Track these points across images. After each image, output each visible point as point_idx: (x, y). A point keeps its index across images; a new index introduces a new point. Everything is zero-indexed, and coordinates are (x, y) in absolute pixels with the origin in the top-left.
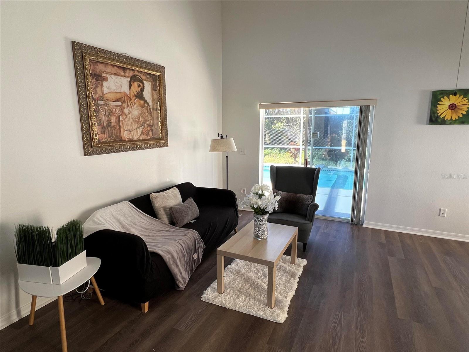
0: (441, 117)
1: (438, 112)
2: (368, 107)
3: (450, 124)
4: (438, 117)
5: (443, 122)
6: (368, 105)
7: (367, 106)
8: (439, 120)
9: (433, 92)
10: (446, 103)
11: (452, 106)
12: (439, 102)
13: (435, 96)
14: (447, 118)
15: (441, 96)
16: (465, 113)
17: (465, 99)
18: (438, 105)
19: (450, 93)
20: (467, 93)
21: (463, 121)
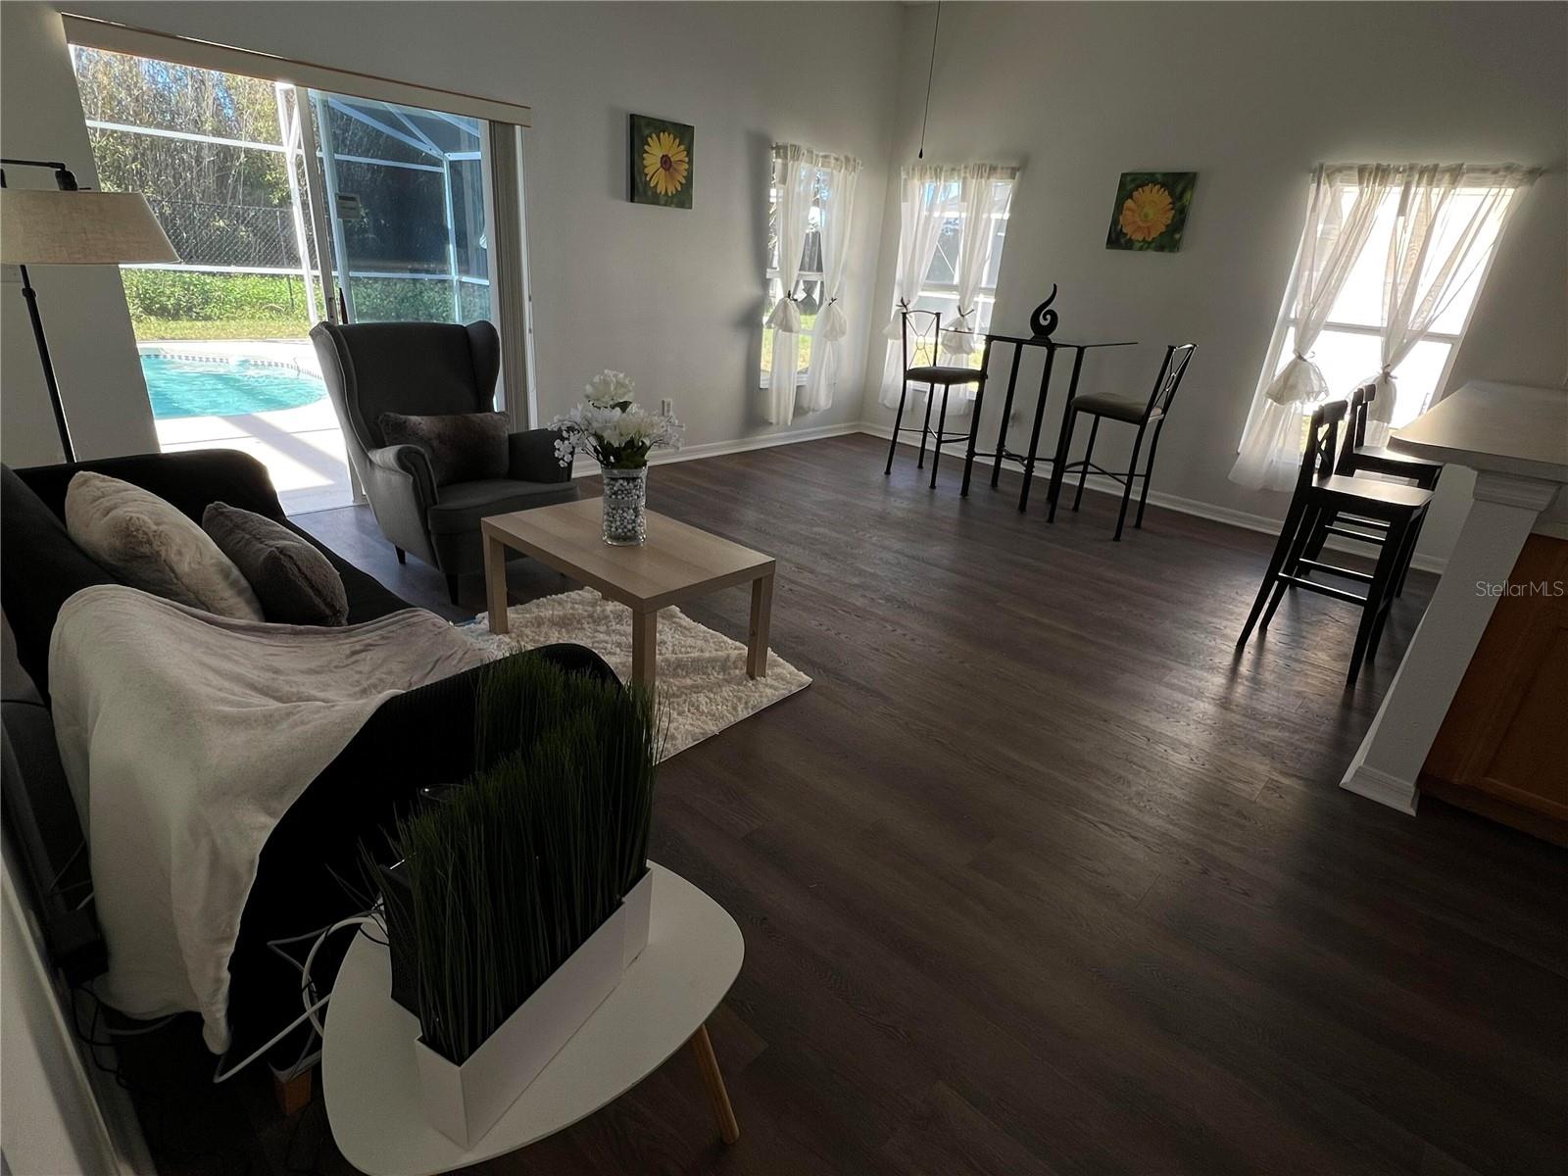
0: (651, 186)
1: (646, 170)
2: (508, 128)
3: (665, 204)
4: (645, 186)
5: (655, 199)
6: (509, 121)
7: (507, 124)
8: (649, 194)
9: (632, 116)
10: (656, 150)
11: (666, 162)
12: (646, 147)
13: (639, 129)
14: (661, 189)
15: (646, 132)
16: (684, 181)
17: (682, 147)
18: (645, 155)
19: (660, 126)
20: (684, 133)
21: (682, 199)
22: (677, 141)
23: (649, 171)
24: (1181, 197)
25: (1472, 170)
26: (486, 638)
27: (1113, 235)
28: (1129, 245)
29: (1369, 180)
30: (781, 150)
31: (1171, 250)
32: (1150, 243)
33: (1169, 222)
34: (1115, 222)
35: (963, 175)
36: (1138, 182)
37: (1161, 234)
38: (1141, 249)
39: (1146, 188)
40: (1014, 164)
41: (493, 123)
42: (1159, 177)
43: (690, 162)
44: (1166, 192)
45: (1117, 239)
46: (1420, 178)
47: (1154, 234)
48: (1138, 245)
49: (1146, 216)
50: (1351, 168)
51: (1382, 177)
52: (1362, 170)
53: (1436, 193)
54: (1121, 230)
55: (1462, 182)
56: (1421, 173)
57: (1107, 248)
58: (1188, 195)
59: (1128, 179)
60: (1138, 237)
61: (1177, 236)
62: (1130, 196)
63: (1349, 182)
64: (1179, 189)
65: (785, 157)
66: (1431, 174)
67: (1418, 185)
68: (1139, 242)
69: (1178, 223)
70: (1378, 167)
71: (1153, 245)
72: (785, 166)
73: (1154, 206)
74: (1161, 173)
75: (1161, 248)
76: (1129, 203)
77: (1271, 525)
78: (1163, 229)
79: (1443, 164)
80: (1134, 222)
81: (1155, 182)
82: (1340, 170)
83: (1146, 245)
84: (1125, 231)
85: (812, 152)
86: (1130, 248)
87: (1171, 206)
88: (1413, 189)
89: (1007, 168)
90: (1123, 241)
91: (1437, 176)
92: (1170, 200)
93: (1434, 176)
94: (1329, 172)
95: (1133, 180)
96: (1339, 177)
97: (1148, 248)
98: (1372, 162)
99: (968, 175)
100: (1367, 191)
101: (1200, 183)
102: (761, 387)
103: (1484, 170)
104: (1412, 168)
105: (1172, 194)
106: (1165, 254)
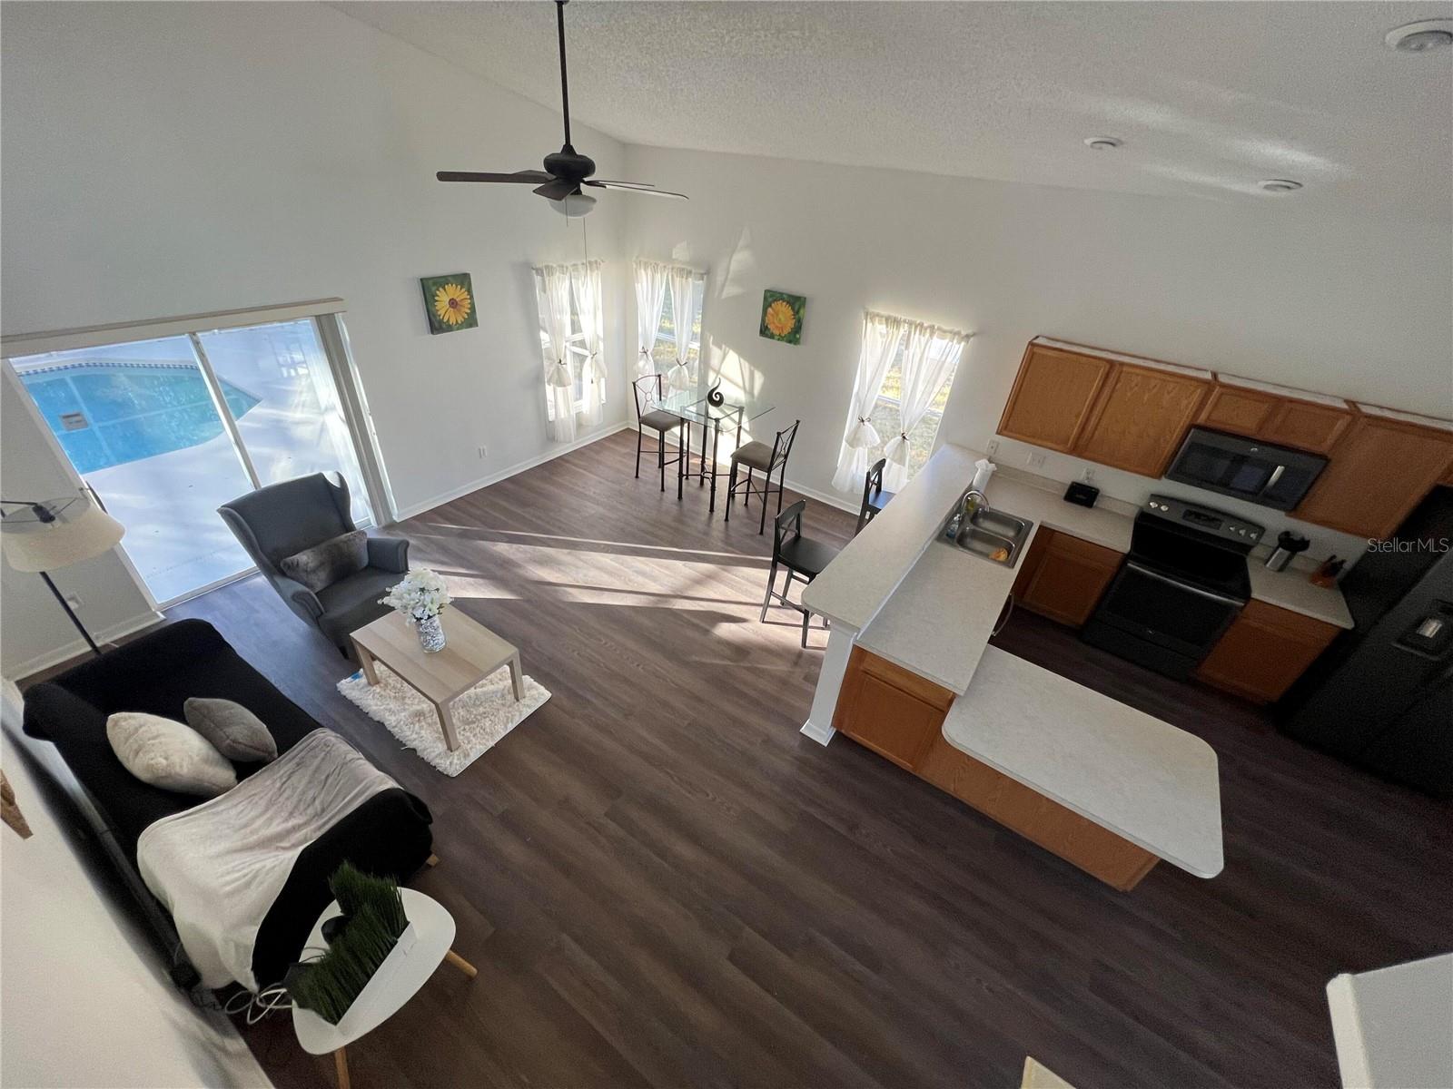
0: (445, 320)
1: (439, 313)
2: (331, 317)
3: (458, 329)
4: (441, 322)
5: (449, 328)
6: (330, 312)
7: (329, 314)
8: (444, 326)
9: (421, 280)
10: (443, 298)
11: (453, 303)
12: (436, 298)
13: (429, 287)
14: (452, 321)
15: (434, 288)
16: (469, 311)
17: (463, 290)
18: (436, 304)
19: (442, 281)
20: (463, 280)
21: (471, 321)
22: (459, 287)
23: (441, 312)
24: (798, 312)
25: (939, 329)
26: (366, 690)
27: (763, 329)
28: (772, 336)
29: (891, 326)
30: (539, 271)
31: (795, 344)
32: (783, 337)
33: (793, 326)
34: (763, 320)
35: (671, 273)
36: (774, 297)
37: (789, 333)
38: (779, 339)
39: (780, 302)
40: (702, 272)
41: (318, 318)
42: (785, 296)
43: (472, 298)
44: (790, 307)
45: (765, 331)
47: (786, 332)
48: (776, 337)
49: (780, 320)
50: (882, 316)
51: (898, 325)
52: (887, 319)
53: (923, 340)
54: (767, 326)
55: (935, 335)
57: (760, 336)
58: (802, 311)
59: (769, 294)
60: (776, 332)
61: (798, 336)
62: (770, 306)
64: (796, 308)
65: (542, 276)
66: (920, 328)
68: (777, 335)
69: (798, 328)
71: (785, 339)
72: (544, 281)
73: (783, 314)
74: (786, 294)
75: (790, 342)
76: (770, 310)
77: (855, 509)
78: (790, 330)
79: (926, 324)
80: (774, 322)
81: (783, 300)
82: (876, 315)
83: (781, 338)
84: (769, 327)
85: (563, 267)
86: (773, 338)
87: (793, 317)
88: (912, 335)
89: (697, 273)
90: (768, 333)
91: (924, 330)
92: (792, 313)
93: (922, 330)
95: (771, 296)
97: (782, 340)
100: (890, 332)
101: (808, 306)
102: (550, 420)
103: (945, 331)
104: (911, 322)
105: (793, 309)
106: (792, 345)
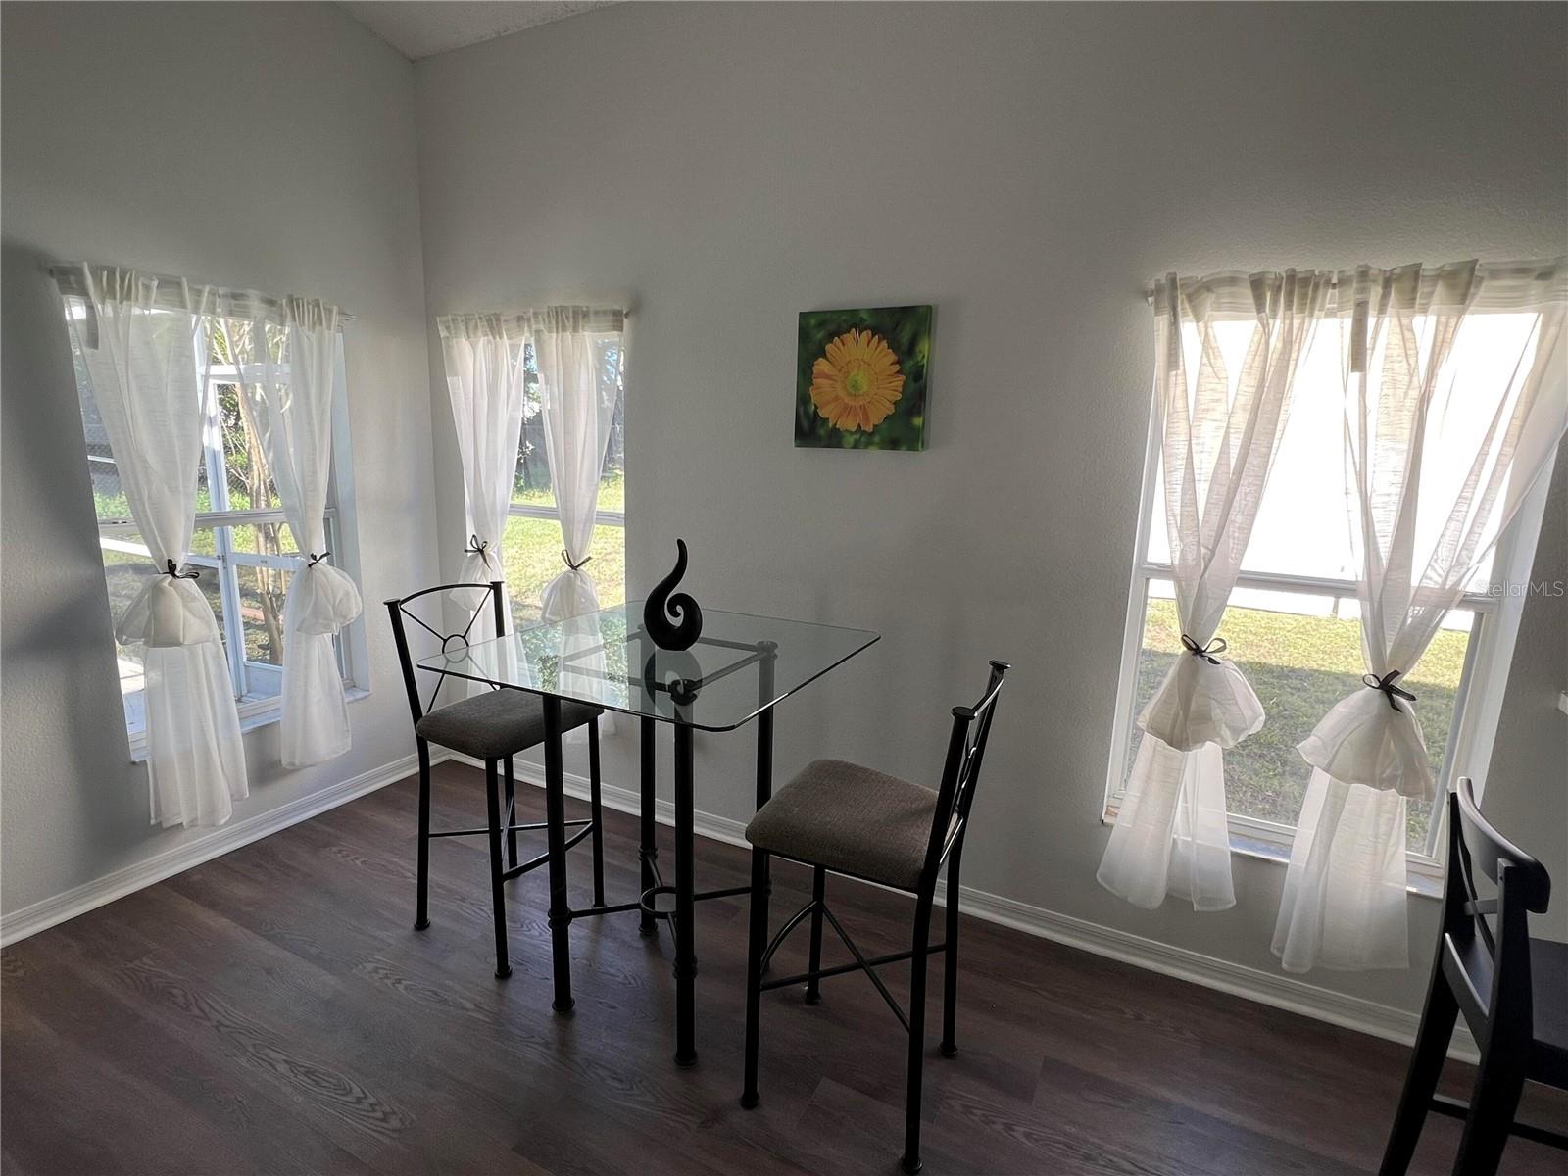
24: (911, 350)
25: (1495, 274)
27: (805, 424)
28: (834, 439)
29: (1275, 302)
31: (911, 448)
32: (871, 434)
33: (899, 396)
34: (803, 399)
35: (534, 327)
36: (832, 328)
37: (888, 419)
38: (856, 446)
39: (849, 337)
40: (619, 307)
42: (865, 315)
44: (884, 344)
45: (811, 430)
46: (1385, 296)
47: (876, 418)
48: (850, 439)
49: (855, 386)
50: (1232, 281)
51: (1304, 297)
52: (1257, 284)
54: (816, 413)
55: (1477, 299)
56: (1387, 284)
57: (797, 446)
58: (924, 346)
59: (813, 322)
60: (848, 424)
61: (918, 421)
62: (823, 353)
63: (1235, 308)
64: (905, 337)
66: (1407, 285)
67: (1382, 309)
68: (851, 433)
69: (915, 398)
70: (1292, 277)
71: (877, 439)
73: (866, 368)
74: (869, 310)
75: (893, 444)
76: (821, 365)
78: (891, 410)
79: (1430, 264)
80: (836, 398)
81: (861, 327)
82: (1208, 287)
83: (865, 439)
84: (823, 413)
86: (839, 445)
87: (897, 367)
88: (1371, 321)
89: (605, 312)
90: (822, 432)
91: (1423, 289)
92: (892, 357)
93: (1414, 289)
94: (1190, 290)
95: (821, 325)
96: (1209, 299)
97: (868, 444)
98: (1277, 268)
99: (542, 327)
100: (1277, 326)
101: (941, 326)
102: (135, 758)
103: (1521, 271)
104: (1364, 275)
105: (894, 345)
106: (902, 455)
